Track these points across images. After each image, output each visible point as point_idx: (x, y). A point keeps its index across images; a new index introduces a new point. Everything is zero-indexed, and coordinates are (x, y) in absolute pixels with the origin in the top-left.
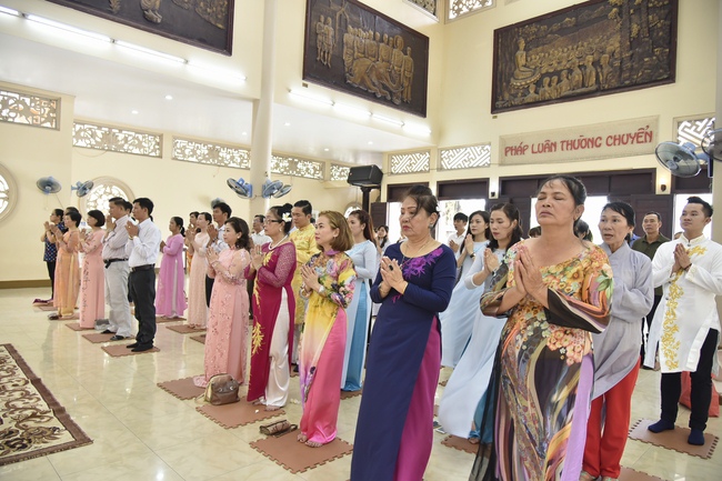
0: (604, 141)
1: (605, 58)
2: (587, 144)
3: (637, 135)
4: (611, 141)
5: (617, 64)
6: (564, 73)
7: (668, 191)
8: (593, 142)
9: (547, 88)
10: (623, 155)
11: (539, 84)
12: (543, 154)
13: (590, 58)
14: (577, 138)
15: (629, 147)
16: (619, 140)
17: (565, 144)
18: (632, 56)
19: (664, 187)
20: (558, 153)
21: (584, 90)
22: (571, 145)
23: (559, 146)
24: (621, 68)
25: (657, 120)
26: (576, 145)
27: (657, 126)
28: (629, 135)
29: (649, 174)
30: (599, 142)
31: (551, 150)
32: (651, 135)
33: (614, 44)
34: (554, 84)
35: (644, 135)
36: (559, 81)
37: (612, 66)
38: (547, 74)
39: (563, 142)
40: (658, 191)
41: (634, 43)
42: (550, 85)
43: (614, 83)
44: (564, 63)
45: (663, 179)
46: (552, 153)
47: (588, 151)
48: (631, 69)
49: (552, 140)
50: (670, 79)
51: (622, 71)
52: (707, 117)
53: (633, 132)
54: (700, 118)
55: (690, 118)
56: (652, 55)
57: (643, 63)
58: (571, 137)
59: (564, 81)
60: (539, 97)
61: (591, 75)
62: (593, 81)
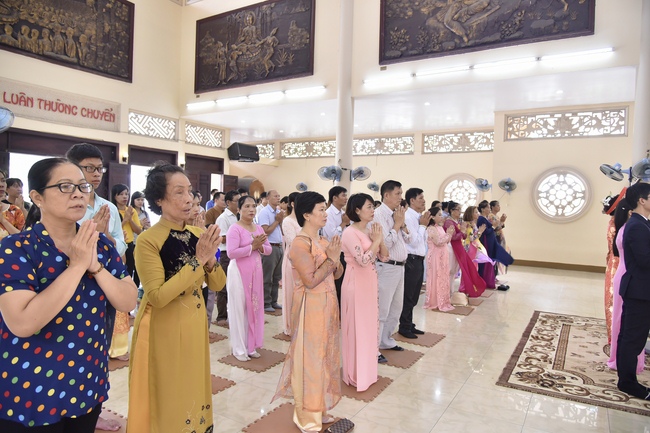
0: (79, 111)
1: (83, 38)
2: (64, 110)
3: (104, 114)
4: (85, 113)
5: (94, 48)
6: (46, 31)
7: (126, 163)
8: (69, 109)
9: (26, 36)
10: (91, 127)
11: (16, 27)
12: (17, 105)
13: (71, 31)
14: (55, 101)
15: (98, 122)
16: (91, 113)
17: (43, 104)
18: (104, 47)
19: (124, 159)
20: (35, 110)
21: (64, 57)
22: (49, 105)
23: (36, 103)
24: (96, 53)
25: (119, 106)
26: (54, 107)
27: (119, 112)
28: (99, 112)
29: (113, 148)
30: (74, 110)
31: (26, 105)
32: (114, 117)
33: (91, 30)
34: (34, 38)
35: (109, 116)
36: (40, 37)
37: (89, 48)
38: (26, 22)
39: (41, 100)
40: (121, 161)
41: (106, 38)
42: (30, 36)
43: (90, 63)
44: (46, 21)
45: (123, 153)
46: (29, 109)
47: (65, 116)
48: (104, 59)
49: (29, 94)
50: (129, 79)
51: (97, 56)
52: (145, 114)
53: (102, 110)
54: (141, 113)
55: (137, 112)
56: (118, 55)
57: (111, 59)
58: (49, 98)
59: (46, 40)
60: (18, 43)
61: (72, 48)
62: (73, 54)
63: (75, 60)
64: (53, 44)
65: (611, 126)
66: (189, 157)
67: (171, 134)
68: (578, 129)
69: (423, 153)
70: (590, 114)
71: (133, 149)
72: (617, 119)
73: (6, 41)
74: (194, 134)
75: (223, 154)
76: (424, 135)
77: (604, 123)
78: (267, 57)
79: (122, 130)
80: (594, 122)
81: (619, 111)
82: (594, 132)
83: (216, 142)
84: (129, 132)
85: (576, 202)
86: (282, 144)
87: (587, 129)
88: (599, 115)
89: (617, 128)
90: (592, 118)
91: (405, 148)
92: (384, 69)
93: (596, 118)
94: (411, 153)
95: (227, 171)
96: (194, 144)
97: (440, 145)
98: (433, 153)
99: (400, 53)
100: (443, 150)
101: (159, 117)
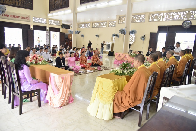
0: (20, 17)
2: (16, 17)
3: (26, 18)
4: (21, 18)
5: (23, 2)
7: (33, 29)
8: (18, 17)
9: (6, 1)
10: (23, 21)
14: (14, 15)
15: (25, 20)
16: (23, 18)
18: (25, 2)
19: (32, 28)
20: (10, 18)
21: (15, 5)
22: (13, 16)
23: (10, 16)
24: (23, 3)
25: (30, 16)
27: (30, 17)
29: (29, 26)
31: (7, 16)
32: (29, 18)
34: (8, 1)
35: (28, 18)
37: (21, 2)
39: (11, 15)
40: (31, 29)
43: (22, 6)
45: (32, 27)
46: (8, 17)
47: (17, 19)
48: (25, 4)
49: (8, 14)
50: (32, 9)
51: (23, 4)
52: (37, 17)
53: (26, 17)
54: (36, 17)
55: (35, 17)
56: (29, 3)
57: (27, 4)
58: (13, 15)
59: (11, 1)
60: (4, 3)
61: (17, 3)
62: (18, 4)
63: (18, 5)
64: (12, 2)
65: (142, 19)
66: (49, 28)
67: (45, 22)
68: (134, 20)
69: (109, 27)
70: (137, 16)
71: (34, 26)
72: (143, 17)
73: (1, 2)
74: (51, 22)
75: (60, 27)
76: (109, 22)
77: (141, 19)
78: (61, 3)
79: (31, 21)
80: (138, 18)
81: (144, 15)
82: (138, 21)
83: (58, 24)
84: (33, 22)
85: (133, 40)
86: (79, 24)
87: (137, 20)
88: (140, 16)
89: (143, 20)
90: (138, 17)
91: (105, 25)
92: (81, 5)
93: (139, 17)
94: (106, 27)
95: (61, 31)
96: (51, 24)
97: (113, 25)
98: (111, 27)
99: (83, 1)
100: (113, 26)
101: (41, 18)
